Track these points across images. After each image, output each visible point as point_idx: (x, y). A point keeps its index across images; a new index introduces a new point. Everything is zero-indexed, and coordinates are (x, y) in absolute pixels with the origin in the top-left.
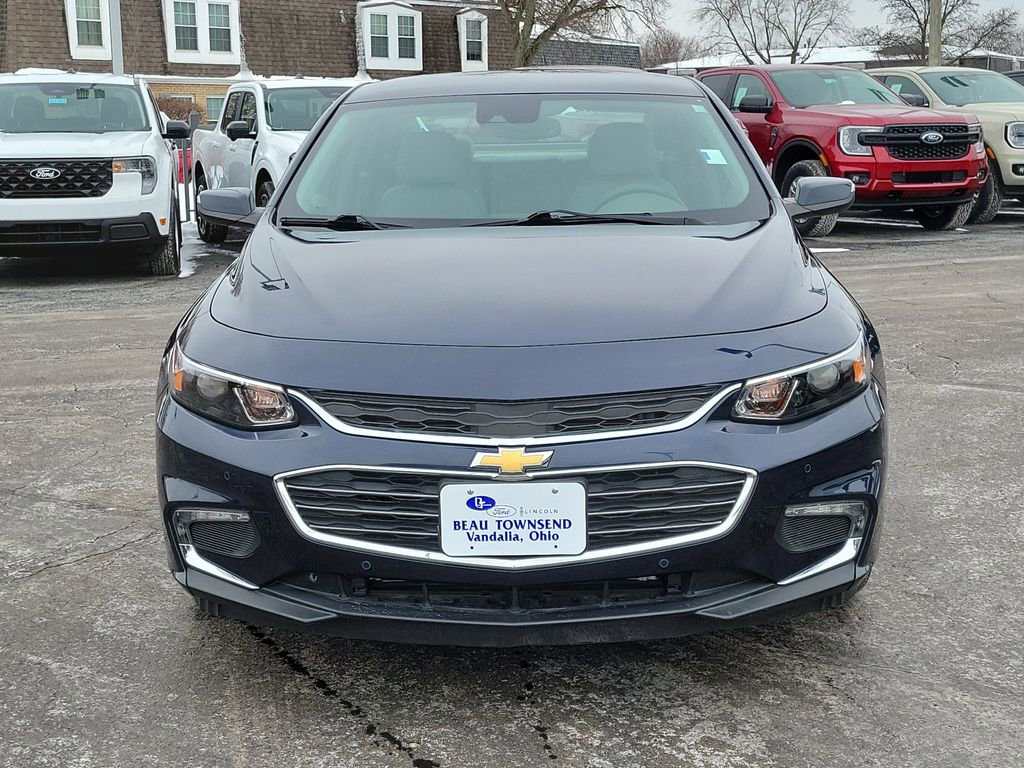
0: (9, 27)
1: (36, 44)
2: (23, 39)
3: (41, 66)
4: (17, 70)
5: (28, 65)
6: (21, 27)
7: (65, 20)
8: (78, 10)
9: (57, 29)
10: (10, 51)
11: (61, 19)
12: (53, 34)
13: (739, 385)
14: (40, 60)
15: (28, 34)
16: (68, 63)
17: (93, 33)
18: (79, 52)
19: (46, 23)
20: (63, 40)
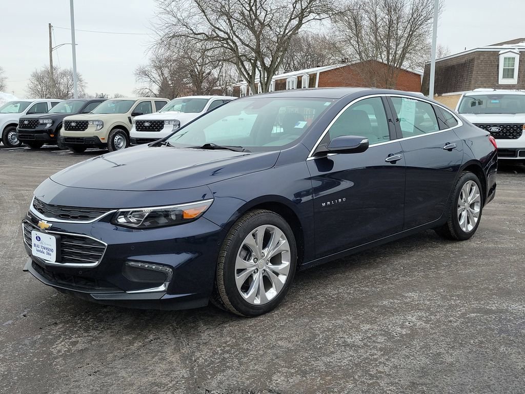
0: (474, 72)
1: (484, 79)
2: (479, 77)
3: (485, 87)
4: (475, 89)
5: (479, 87)
6: (479, 72)
7: (498, 68)
8: (504, 64)
9: (494, 72)
10: (473, 82)
11: (497, 68)
12: (492, 74)
13: (116, 211)
14: (485, 85)
15: (481, 75)
16: (497, 86)
17: (510, 73)
18: (502, 81)
19: (490, 70)
20: (496, 77)
